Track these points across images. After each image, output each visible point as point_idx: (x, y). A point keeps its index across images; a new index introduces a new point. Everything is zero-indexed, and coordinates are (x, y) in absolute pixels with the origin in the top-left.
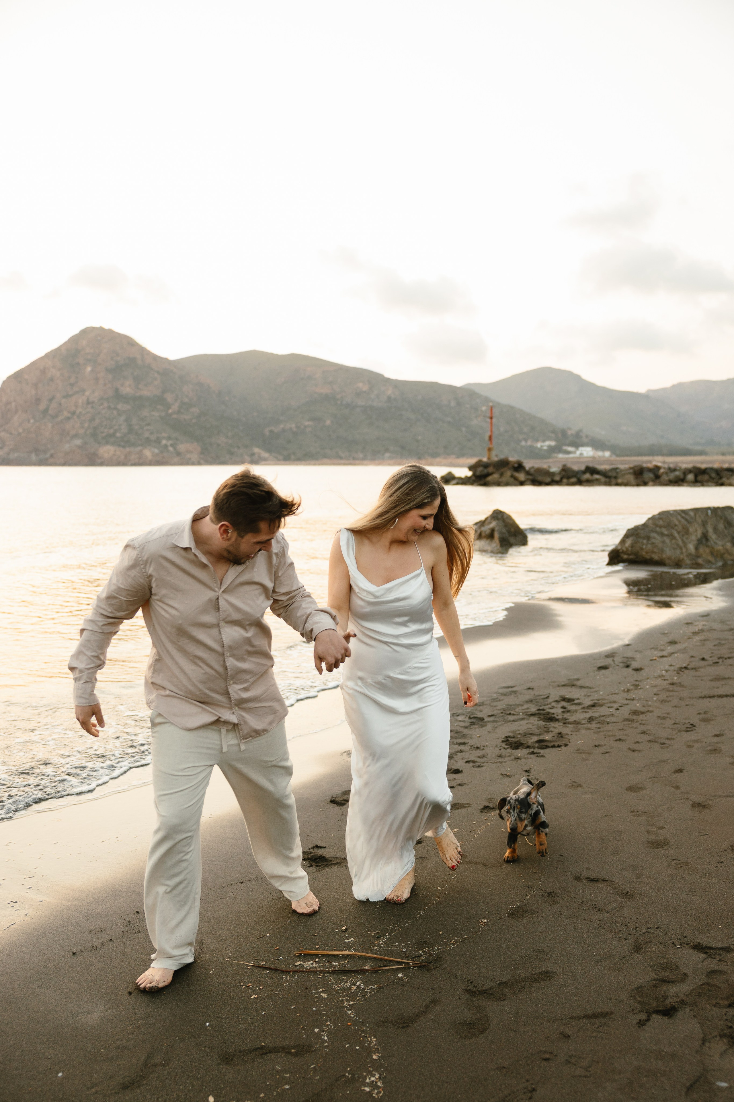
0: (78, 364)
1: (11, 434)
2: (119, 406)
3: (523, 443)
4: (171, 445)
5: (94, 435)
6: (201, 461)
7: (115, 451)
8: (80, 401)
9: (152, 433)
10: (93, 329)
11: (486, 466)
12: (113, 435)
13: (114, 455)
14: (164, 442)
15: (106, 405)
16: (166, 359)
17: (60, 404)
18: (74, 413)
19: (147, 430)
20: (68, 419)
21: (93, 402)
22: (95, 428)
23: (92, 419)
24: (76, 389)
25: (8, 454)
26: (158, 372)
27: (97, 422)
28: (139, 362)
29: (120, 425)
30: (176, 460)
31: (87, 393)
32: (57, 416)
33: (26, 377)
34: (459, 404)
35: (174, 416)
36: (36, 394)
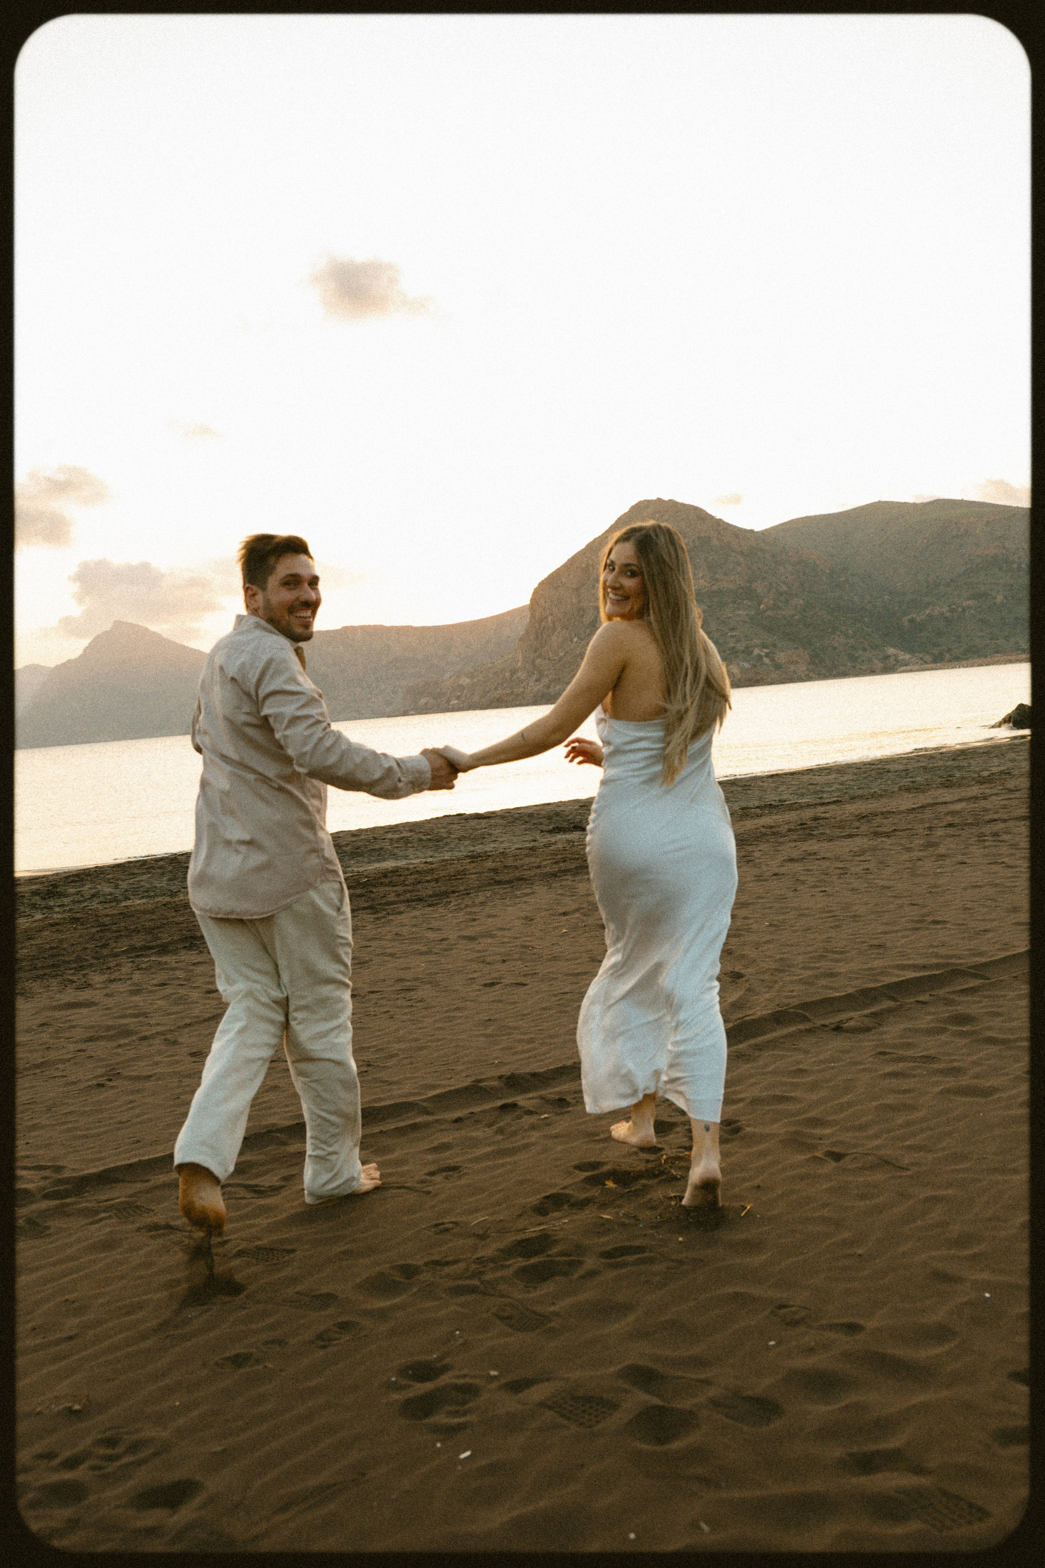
4: (767, 655)
6: (811, 674)
9: (738, 641)
10: (649, 502)
14: (756, 651)
16: (752, 531)
19: (732, 636)
25: (549, 687)
26: (742, 553)
28: (715, 541)
30: (775, 676)
33: (563, 580)
35: (769, 613)
36: (579, 602)
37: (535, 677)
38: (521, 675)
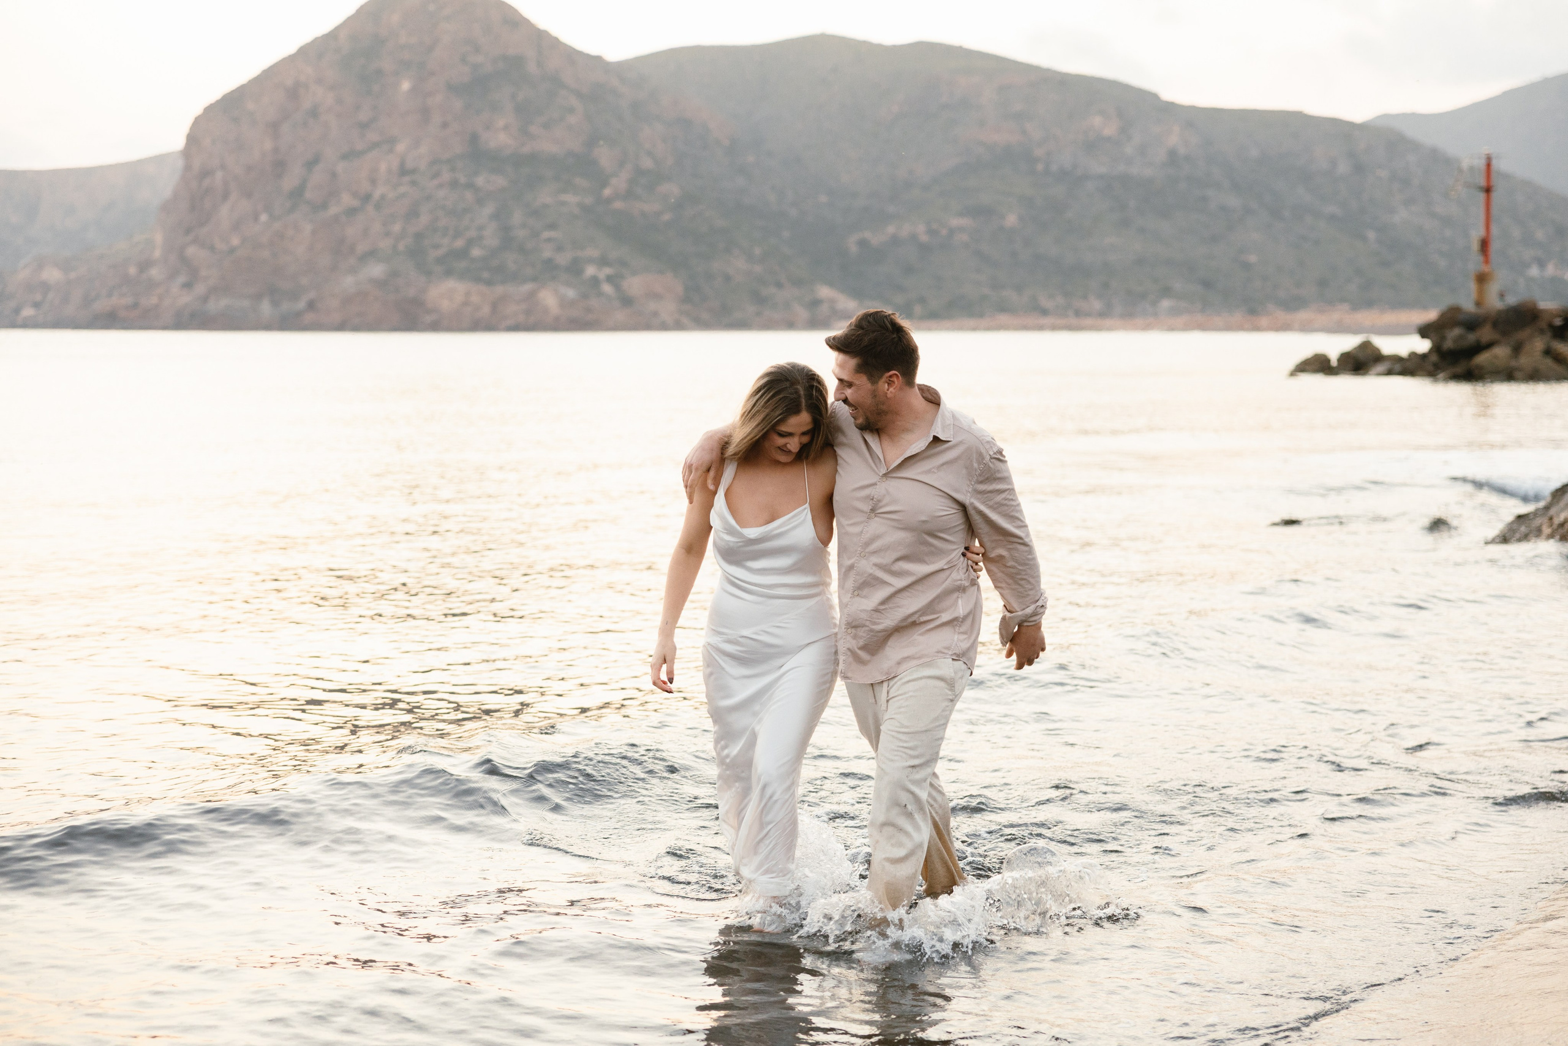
0: (379, 72)
1: (212, 248)
2: (480, 181)
3: (1534, 271)
4: (609, 279)
5: (416, 253)
6: (685, 320)
7: (468, 294)
8: (383, 167)
9: (560, 249)
11: (1472, 324)
12: (463, 254)
13: (466, 304)
14: (590, 271)
15: (446, 176)
16: (598, 59)
17: (334, 175)
18: (367, 198)
19: (549, 240)
20: (352, 212)
21: (414, 171)
22: (419, 236)
23: (413, 213)
24: (373, 136)
25: (205, 301)
26: (578, 94)
27: (424, 219)
28: (532, 68)
29: (481, 228)
30: (620, 316)
31: (401, 147)
32: (324, 206)
33: (251, 106)
34: (1359, 169)
35: (618, 205)
36: (276, 150)
37: (181, 279)
38: (155, 273)
